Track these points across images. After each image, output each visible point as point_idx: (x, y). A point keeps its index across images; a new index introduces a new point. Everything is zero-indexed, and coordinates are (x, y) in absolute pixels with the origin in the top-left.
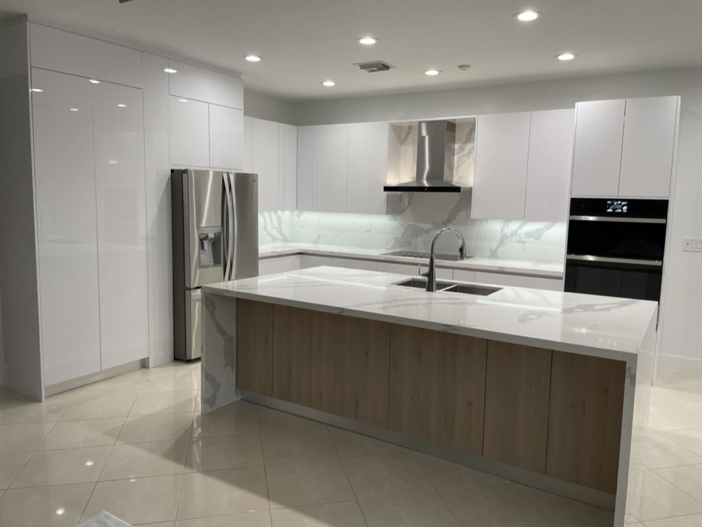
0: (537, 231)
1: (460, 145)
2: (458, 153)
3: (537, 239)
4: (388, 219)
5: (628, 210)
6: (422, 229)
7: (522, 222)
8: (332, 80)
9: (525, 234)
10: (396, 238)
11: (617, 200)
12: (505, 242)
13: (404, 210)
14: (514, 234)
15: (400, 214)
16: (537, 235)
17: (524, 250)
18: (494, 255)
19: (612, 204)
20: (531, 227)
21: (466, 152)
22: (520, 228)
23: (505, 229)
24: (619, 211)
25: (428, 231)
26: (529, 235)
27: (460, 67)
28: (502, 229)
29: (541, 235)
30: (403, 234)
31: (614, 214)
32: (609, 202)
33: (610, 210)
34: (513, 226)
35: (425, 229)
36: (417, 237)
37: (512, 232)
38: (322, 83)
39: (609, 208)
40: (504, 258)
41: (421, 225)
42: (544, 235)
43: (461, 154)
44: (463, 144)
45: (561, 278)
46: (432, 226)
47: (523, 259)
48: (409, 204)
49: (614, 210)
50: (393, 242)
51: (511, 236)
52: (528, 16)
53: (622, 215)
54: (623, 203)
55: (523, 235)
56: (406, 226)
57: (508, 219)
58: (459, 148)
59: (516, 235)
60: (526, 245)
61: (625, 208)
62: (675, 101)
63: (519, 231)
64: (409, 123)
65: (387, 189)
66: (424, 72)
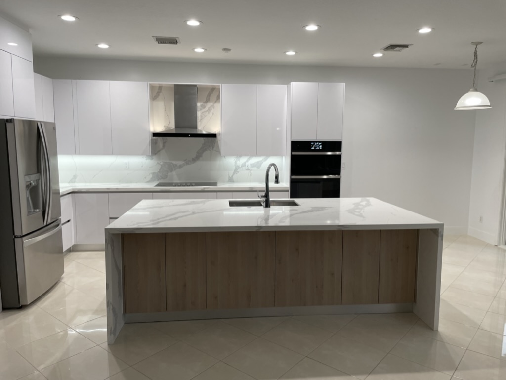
0: (258, 162)
1: (201, 104)
2: (201, 109)
3: (258, 167)
4: (145, 158)
5: (322, 147)
6: (176, 165)
7: (248, 157)
8: (107, 43)
9: (251, 165)
10: (153, 174)
11: (316, 142)
12: (238, 171)
13: (159, 151)
14: (244, 165)
15: (155, 154)
16: (258, 165)
17: (251, 175)
18: (231, 180)
19: (314, 144)
20: (254, 160)
21: (206, 108)
22: (247, 161)
23: (238, 162)
24: (318, 148)
25: (181, 166)
26: (253, 165)
27: (224, 50)
28: (236, 162)
29: (261, 165)
30: (160, 170)
31: (315, 150)
32: (312, 143)
33: (313, 148)
34: (243, 160)
35: (178, 165)
36: (172, 171)
37: (242, 164)
38: (97, 45)
39: (312, 147)
40: (238, 182)
41: (175, 162)
42: (262, 165)
43: (203, 110)
44: (204, 103)
45: (287, 191)
46: (184, 162)
47: (250, 181)
48: (164, 146)
49: (315, 148)
50: (151, 176)
51: (242, 166)
52: (312, 27)
53: (319, 150)
54: (320, 144)
55: (250, 165)
56: (162, 163)
57: (239, 155)
58: (201, 106)
59: (245, 165)
60: (251, 172)
61: (321, 146)
62: (342, 86)
63: (247, 163)
64: (159, 84)
65: (155, 135)
66: (193, 49)
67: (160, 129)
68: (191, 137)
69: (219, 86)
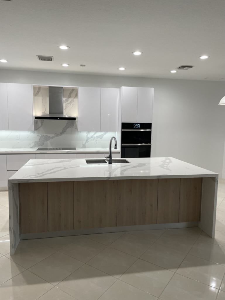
0: (101, 135)
1: (66, 99)
2: (65, 102)
3: (101, 138)
4: (30, 133)
6: (50, 137)
7: (95, 132)
9: (96, 137)
10: (35, 142)
11: (137, 123)
12: (88, 140)
13: (39, 128)
14: (92, 137)
15: (37, 130)
17: (96, 143)
18: (84, 146)
19: (135, 125)
20: (99, 134)
21: (69, 102)
23: (88, 135)
24: (137, 127)
25: (52, 138)
26: (98, 137)
27: (81, 65)
30: (39, 140)
33: (135, 127)
34: (91, 134)
36: (47, 140)
40: (88, 147)
41: (49, 135)
42: (104, 137)
43: (67, 103)
45: (119, 153)
46: (54, 135)
47: (96, 147)
48: (42, 125)
50: (34, 144)
53: (138, 129)
54: (139, 124)
56: (40, 136)
57: (89, 131)
60: (97, 141)
61: (139, 126)
63: (94, 136)
64: (39, 86)
65: (37, 118)
66: (62, 64)
67: (39, 114)
68: (59, 119)
69: (77, 88)
